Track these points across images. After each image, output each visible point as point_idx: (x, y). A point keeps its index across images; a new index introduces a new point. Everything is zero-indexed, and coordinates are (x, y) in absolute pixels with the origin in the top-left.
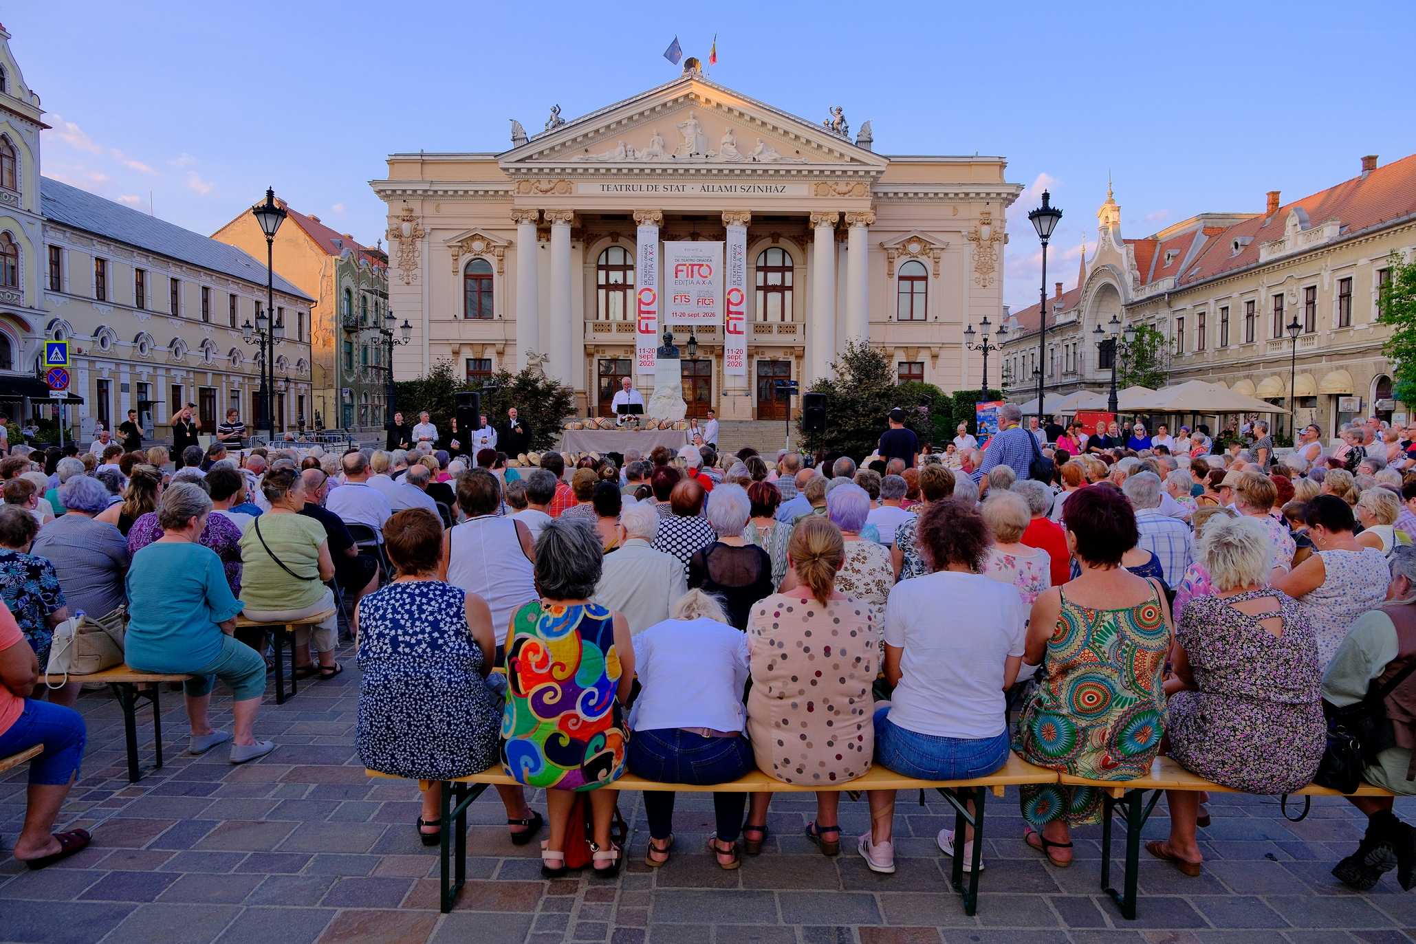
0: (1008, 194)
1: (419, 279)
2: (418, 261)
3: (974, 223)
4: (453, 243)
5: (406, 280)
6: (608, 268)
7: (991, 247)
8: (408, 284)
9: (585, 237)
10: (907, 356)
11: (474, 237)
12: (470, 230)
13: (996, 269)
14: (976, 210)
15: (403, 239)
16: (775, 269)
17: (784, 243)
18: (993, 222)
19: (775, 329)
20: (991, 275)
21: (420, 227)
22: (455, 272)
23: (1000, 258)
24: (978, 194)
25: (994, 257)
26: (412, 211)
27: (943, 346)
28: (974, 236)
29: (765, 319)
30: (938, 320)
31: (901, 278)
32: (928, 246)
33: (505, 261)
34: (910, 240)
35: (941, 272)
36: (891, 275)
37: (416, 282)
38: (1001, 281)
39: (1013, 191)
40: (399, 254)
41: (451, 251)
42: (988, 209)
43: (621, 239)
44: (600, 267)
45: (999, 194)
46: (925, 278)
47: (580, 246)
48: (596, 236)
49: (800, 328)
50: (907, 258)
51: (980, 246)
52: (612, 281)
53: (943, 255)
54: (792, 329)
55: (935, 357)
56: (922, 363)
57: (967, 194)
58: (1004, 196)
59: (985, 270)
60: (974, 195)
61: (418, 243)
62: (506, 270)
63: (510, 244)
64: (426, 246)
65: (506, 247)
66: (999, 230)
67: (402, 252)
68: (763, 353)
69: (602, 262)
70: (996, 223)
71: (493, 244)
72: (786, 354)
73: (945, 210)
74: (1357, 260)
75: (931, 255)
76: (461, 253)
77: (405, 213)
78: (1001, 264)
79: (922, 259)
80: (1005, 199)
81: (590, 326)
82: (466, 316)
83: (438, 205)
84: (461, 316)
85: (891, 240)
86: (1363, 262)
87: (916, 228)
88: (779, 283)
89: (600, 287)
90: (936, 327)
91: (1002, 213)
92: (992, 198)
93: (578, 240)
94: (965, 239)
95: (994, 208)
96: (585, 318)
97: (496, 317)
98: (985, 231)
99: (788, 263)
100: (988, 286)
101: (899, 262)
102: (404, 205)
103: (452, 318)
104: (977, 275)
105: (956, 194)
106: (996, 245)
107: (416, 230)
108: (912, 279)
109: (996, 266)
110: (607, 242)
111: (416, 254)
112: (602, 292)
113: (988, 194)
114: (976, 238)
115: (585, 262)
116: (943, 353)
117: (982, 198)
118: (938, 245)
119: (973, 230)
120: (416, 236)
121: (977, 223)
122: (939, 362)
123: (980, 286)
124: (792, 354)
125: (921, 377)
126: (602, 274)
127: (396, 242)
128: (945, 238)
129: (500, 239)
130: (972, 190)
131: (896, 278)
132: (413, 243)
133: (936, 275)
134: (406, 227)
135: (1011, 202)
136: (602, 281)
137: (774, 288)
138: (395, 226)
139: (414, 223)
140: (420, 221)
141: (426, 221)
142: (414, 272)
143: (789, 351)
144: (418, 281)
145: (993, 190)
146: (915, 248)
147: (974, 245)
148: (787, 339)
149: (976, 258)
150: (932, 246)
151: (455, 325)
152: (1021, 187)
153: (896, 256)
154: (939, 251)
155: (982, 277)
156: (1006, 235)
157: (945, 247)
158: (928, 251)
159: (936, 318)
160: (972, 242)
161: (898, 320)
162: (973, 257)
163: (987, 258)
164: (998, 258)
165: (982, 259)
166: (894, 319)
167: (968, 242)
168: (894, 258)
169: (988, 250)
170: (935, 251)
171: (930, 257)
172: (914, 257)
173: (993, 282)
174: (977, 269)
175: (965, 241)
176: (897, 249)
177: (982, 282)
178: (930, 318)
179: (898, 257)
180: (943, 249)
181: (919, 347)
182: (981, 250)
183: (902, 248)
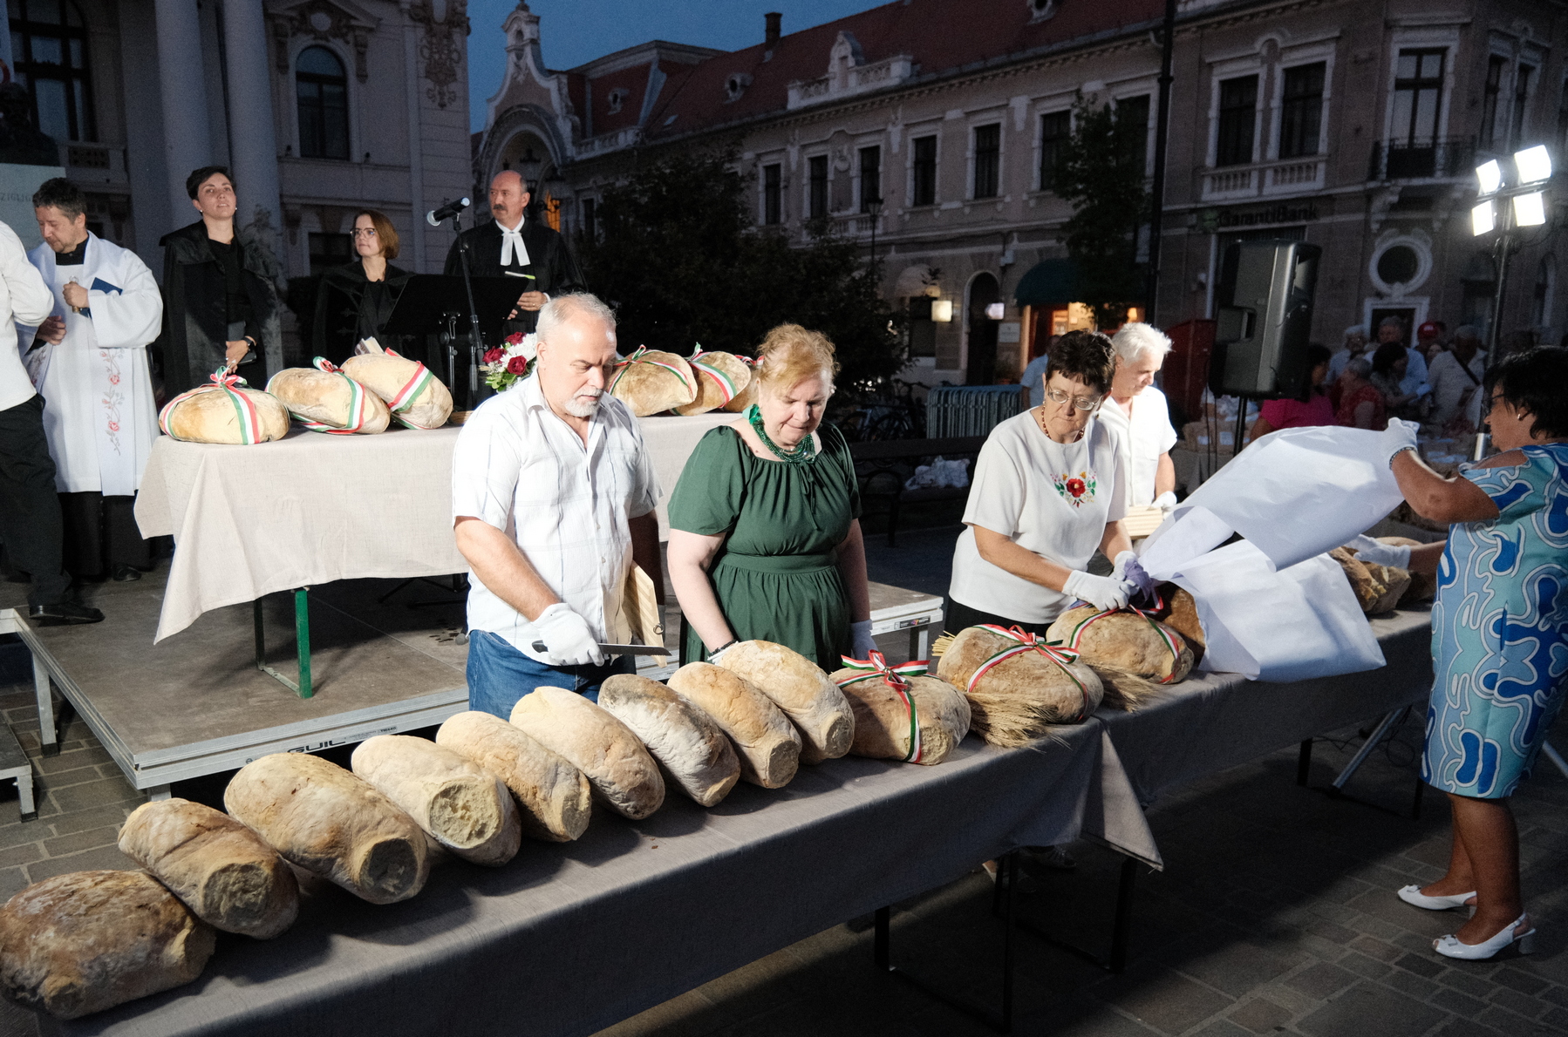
7: (449, 36)
10: (323, 222)
13: (458, 77)
16: (45, 30)
20: (453, 87)
23: (462, 56)
25: (455, 56)
28: (421, 13)
30: (374, 159)
31: (301, 76)
32: (344, 22)
34: (314, 7)
35: (369, 72)
36: (282, 67)
38: (466, 100)
46: (342, 81)
49: (115, 158)
50: (309, 40)
51: (430, 32)
53: (371, 40)
54: (100, 159)
59: (441, 76)
66: (460, 9)
74: (944, 112)
75: (350, 38)
78: (465, 70)
79: (337, 44)
86: (953, 114)
88: (58, 60)
90: (368, 173)
94: (407, 16)
98: (439, 7)
99: (74, 21)
100: (448, 106)
101: (295, 44)
104: (429, 84)
106: (456, 34)
108: (319, 80)
109: (458, 71)
114: (424, 18)
118: (363, 22)
119: (419, 1)
123: (436, 105)
124: (102, 209)
128: (373, 10)
131: (292, 75)
133: (362, 76)
137: (50, 70)
146: (321, 21)
147: (421, 29)
149: (426, 52)
150: (353, 22)
153: (290, 32)
154: (363, 33)
155: (438, 88)
156: (468, 19)
157: (374, 26)
158: (344, 30)
159: (368, 155)
160: (418, 24)
161: (302, 156)
162: (421, 51)
163: (443, 56)
164: (460, 58)
165: (437, 56)
166: (296, 152)
167: (412, 23)
168: (286, 36)
169: (445, 42)
170: (357, 33)
171: (347, 43)
172: (321, 39)
173: (455, 96)
174: (428, 74)
175: (407, 20)
176: (291, 19)
177: (438, 97)
178: (357, 156)
179: (294, 34)
180: (371, 30)
181: (344, 207)
182: (434, 41)
183: (298, 17)
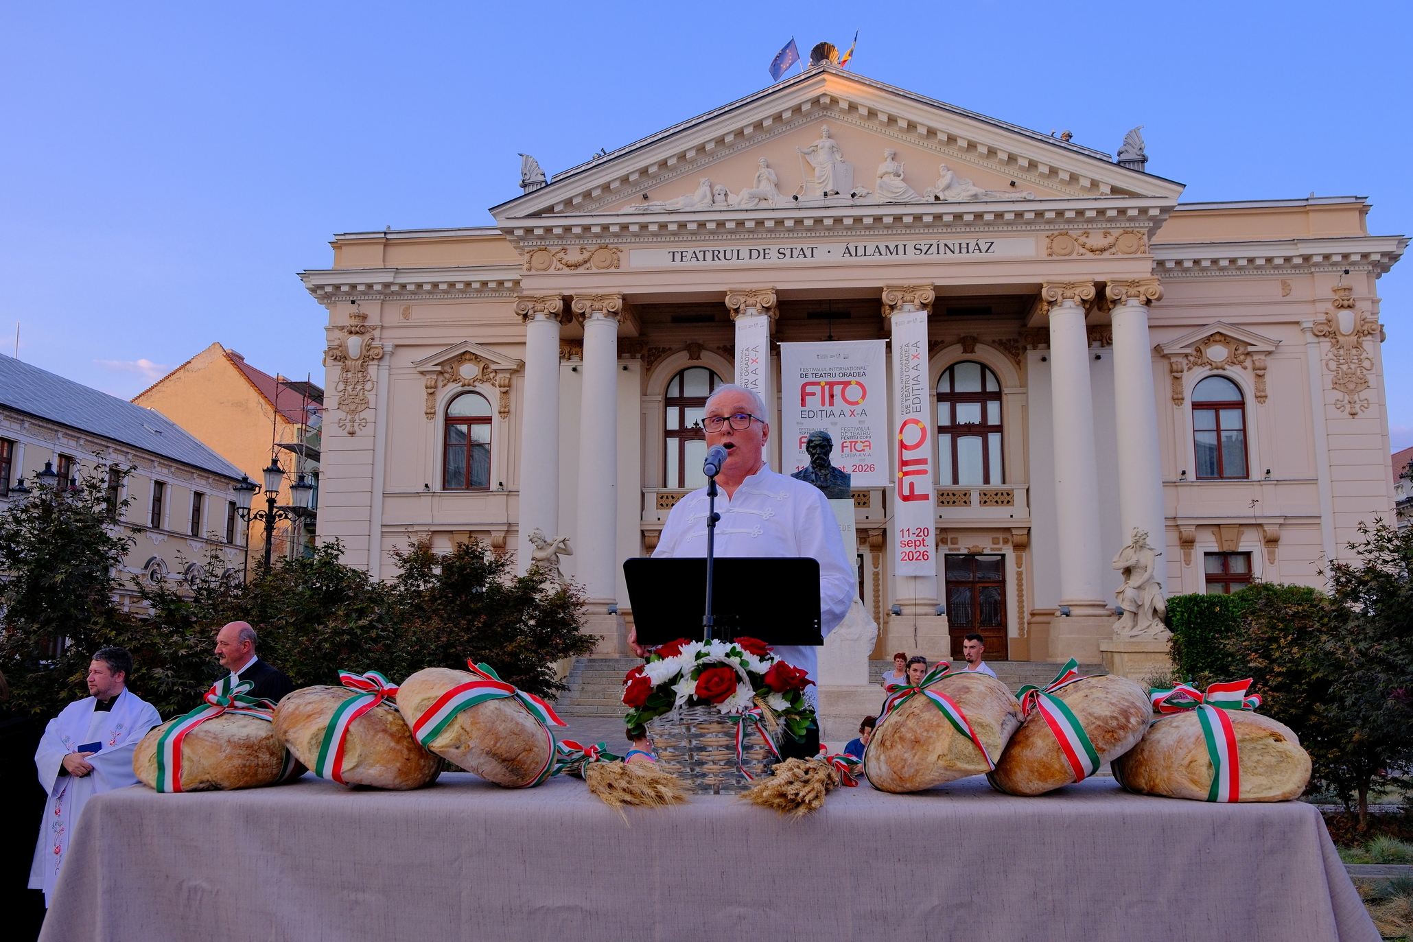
0: (1383, 254)
1: (370, 426)
2: (371, 397)
3: (1322, 307)
4: (429, 367)
5: (349, 428)
6: (683, 403)
7: (1358, 346)
8: (352, 434)
9: (645, 352)
10: (1220, 541)
11: (463, 357)
12: (454, 346)
13: (1372, 383)
14: (1325, 285)
15: (348, 363)
16: (968, 397)
17: (984, 353)
18: (1358, 304)
19: (975, 498)
20: (1364, 394)
21: (376, 343)
22: (430, 414)
23: (1375, 365)
24: (1327, 257)
25: (1366, 364)
26: (364, 317)
27: (1286, 521)
28: (1326, 328)
29: (955, 480)
30: (1273, 476)
31: (1196, 406)
32: (1241, 350)
33: (513, 395)
34: (1209, 340)
35: (1269, 392)
36: (1178, 400)
37: (365, 431)
38: (1382, 405)
39: (1391, 247)
40: (341, 386)
41: (424, 381)
42: (1346, 281)
43: (704, 354)
44: (669, 402)
45: (1365, 256)
46: (1240, 405)
47: (636, 365)
48: (664, 350)
49: (1019, 496)
50: (1205, 371)
51: (1337, 345)
52: (689, 424)
53: (1269, 362)
54: (1006, 498)
55: (1272, 542)
56: (1248, 555)
57: (1307, 258)
58: (1376, 257)
59: (1351, 386)
60: (1320, 259)
61: (372, 369)
62: (513, 409)
63: (520, 367)
64: (384, 372)
65: (515, 371)
66: (1369, 317)
67: (346, 382)
68: (954, 541)
69: (674, 393)
70: (1361, 305)
71: (493, 367)
72: (995, 541)
73: (1269, 288)
75: (1248, 363)
76: (440, 384)
77: (354, 322)
78: (1380, 376)
79: (1233, 372)
80: (1376, 264)
81: (652, 499)
82: (444, 488)
83: (408, 308)
84: (437, 485)
85: (1176, 342)
87: (1217, 318)
88: (977, 420)
89: (668, 434)
90: (1269, 489)
91: (1371, 288)
92: (1354, 263)
93: (633, 357)
94: (1310, 334)
95: (1358, 282)
96: (643, 485)
97: (494, 486)
98: (1346, 320)
99: (991, 387)
100: (1361, 415)
101: (1191, 377)
102: (354, 309)
103: (421, 488)
104: (1338, 395)
105: (1288, 259)
106: (1367, 343)
107: (369, 347)
108: (1216, 407)
109: (1371, 378)
110: (680, 360)
111: (368, 386)
112: (673, 443)
113: (1346, 256)
114: (1328, 332)
115: (644, 393)
116: (1287, 536)
117: (1335, 264)
118: (1262, 347)
119: (1322, 318)
120: (369, 356)
121: (1329, 306)
122: (1281, 551)
123: (1346, 414)
124: (1006, 541)
125: (1247, 578)
126: (673, 412)
127: (337, 369)
128: (1272, 333)
129: (504, 359)
130: (1317, 250)
131: (1188, 405)
132: (363, 368)
133: (1261, 397)
134: (354, 344)
135: (1386, 269)
136: (673, 424)
137: (969, 429)
138: (337, 342)
139: (367, 337)
140: (377, 333)
141: (386, 334)
142: (363, 415)
143: (1001, 536)
144: (369, 430)
145: (1355, 248)
146: (1217, 353)
147: (1326, 344)
148: (997, 515)
149: (1333, 365)
150: (1250, 349)
151: (426, 500)
152: (1402, 241)
153: (1186, 368)
154: (1262, 357)
155: (1347, 398)
156: (1382, 326)
157: (1273, 349)
158: (1242, 357)
159: (1268, 472)
160: (1322, 339)
161: (1197, 478)
162: (1327, 365)
163: (1353, 366)
164: (1372, 365)
165: (1345, 367)
166: (1191, 475)
167: (1316, 340)
168: (1182, 372)
169: (1354, 351)
170: (1255, 357)
171: (1245, 368)
172: (1217, 368)
173: (1368, 404)
174: (1336, 385)
175: (1310, 337)
176: (1186, 356)
177: (1348, 407)
178: (1256, 472)
179: (1190, 369)
180: (1270, 353)
181: (1240, 525)
182: (1341, 352)
183: (1194, 353)
